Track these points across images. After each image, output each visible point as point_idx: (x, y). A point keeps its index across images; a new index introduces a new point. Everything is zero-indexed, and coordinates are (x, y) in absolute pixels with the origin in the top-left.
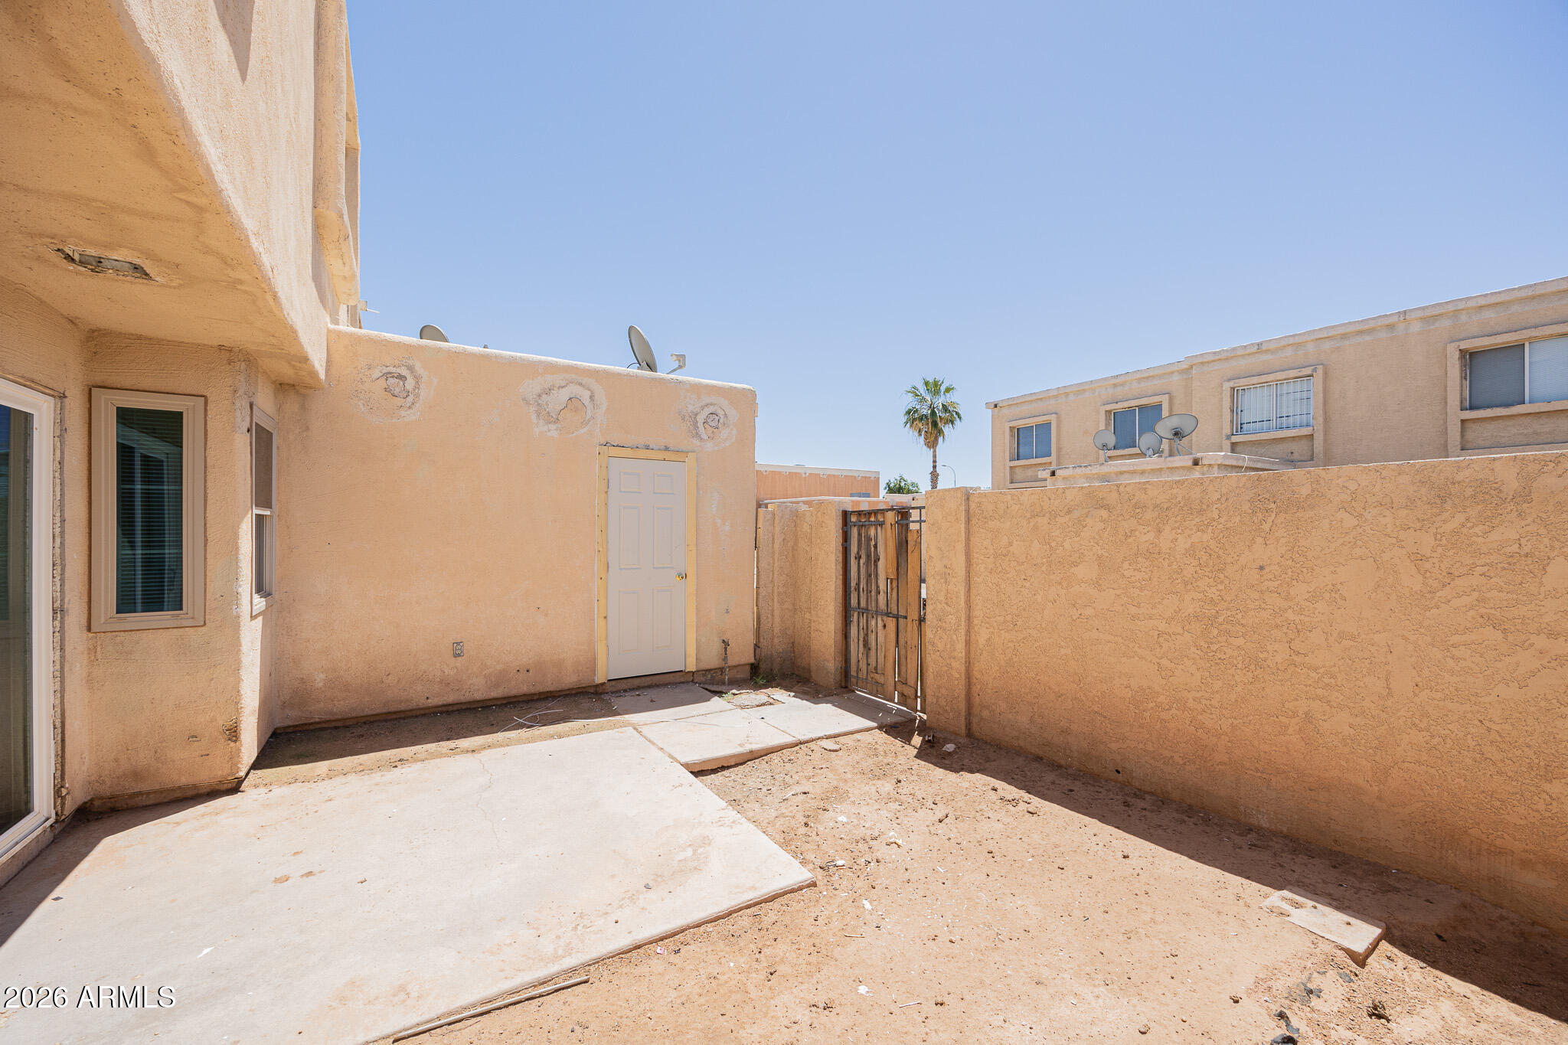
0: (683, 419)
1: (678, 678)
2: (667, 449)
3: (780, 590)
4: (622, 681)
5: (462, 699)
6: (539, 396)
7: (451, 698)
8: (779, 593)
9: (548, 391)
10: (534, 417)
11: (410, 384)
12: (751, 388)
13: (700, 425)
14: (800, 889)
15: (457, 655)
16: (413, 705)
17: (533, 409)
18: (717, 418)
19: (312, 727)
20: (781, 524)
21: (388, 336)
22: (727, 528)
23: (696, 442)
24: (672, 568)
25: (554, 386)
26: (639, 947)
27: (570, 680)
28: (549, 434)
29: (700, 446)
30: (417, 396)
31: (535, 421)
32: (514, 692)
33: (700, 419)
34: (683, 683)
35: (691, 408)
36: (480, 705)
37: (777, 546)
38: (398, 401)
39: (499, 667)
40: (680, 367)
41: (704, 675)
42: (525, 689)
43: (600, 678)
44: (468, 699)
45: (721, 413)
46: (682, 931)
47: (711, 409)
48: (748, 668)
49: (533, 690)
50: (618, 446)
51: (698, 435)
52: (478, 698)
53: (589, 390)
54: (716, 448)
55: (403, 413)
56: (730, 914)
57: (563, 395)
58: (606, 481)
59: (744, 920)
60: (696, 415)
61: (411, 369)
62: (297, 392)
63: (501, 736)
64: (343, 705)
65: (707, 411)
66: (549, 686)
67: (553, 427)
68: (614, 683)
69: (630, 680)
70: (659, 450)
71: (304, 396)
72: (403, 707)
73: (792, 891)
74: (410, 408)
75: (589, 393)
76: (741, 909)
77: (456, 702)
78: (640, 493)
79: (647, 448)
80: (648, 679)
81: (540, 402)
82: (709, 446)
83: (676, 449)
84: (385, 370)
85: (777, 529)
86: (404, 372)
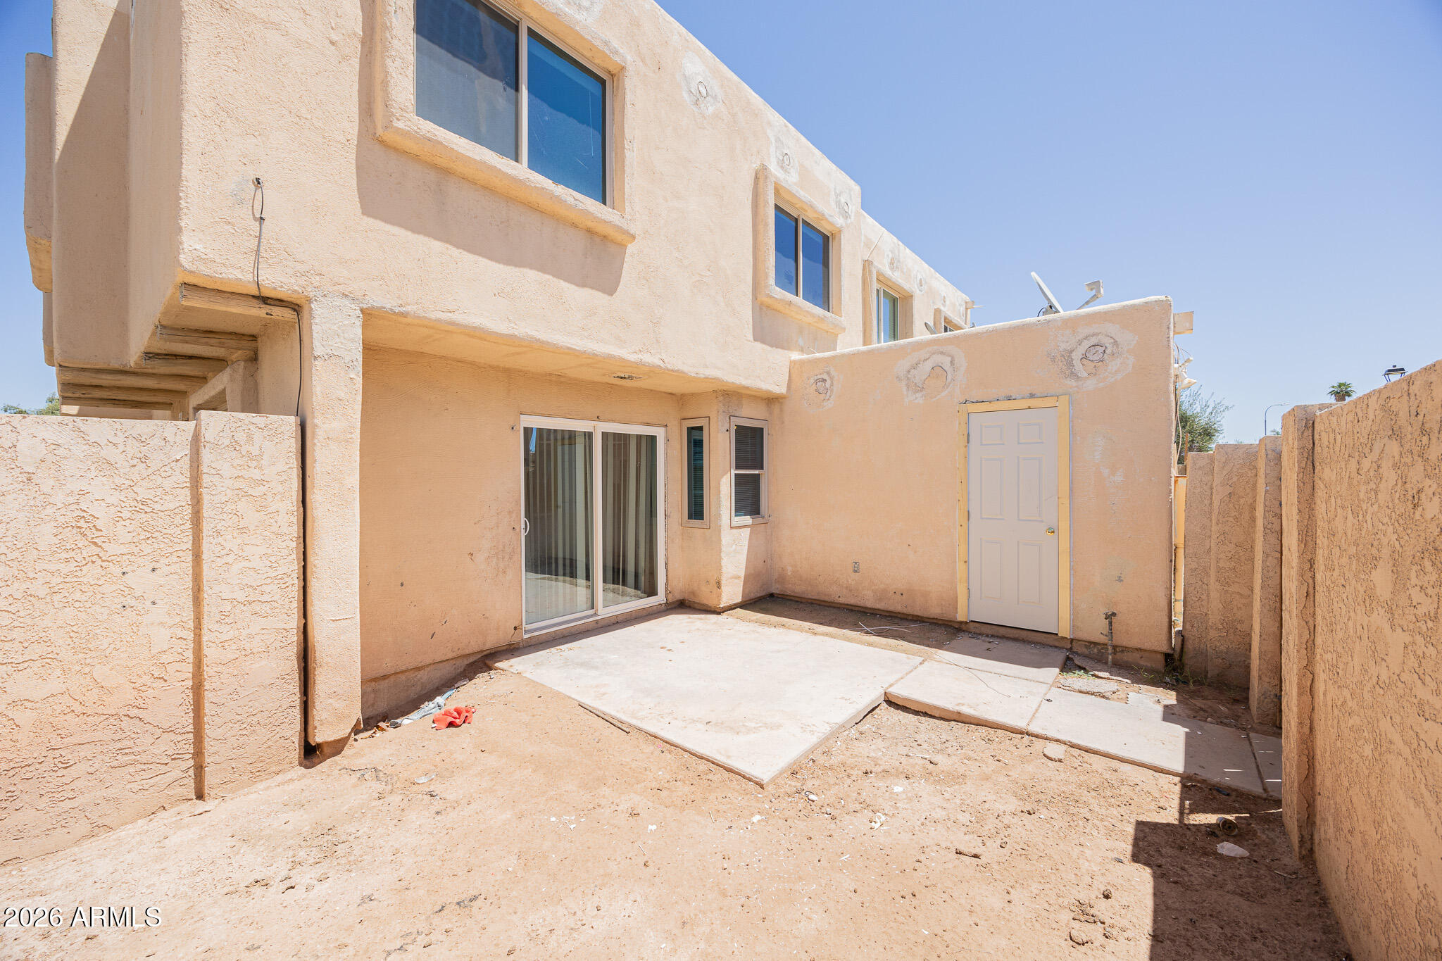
0: (1053, 360)
1: (1050, 640)
2: (1032, 396)
3: (1221, 564)
4: (985, 625)
5: (860, 604)
6: (909, 372)
7: (852, 601)
8: (1219, 569)
9: (915, 366)
10: (904, 389)
11: (828, 385)
12: (1163, 298)
13: (1077, 362)
14: (750, 780)
15: (855, 571)
16: (831, 599)
17: (904, 383)
18: (1101, 349)
19: (788, 598)
20: (1225, 473)
21: (818, 355)
22: (1119, 478)
23: (1071, 383)
24: (1042, 521)
25: (920, 360)
26: (656, 737)
27: (934, 611)
28: (916, 401)
29: (1076, 387)
30: (832, 391)
31: (905, 393)
32: (891, 608)
33: (1077, 356)
34: (1056, 647)
35: (1063, 346)
36: (870, 611)
37: (1216, 503)
38: (822, 396)
39: (882, 586)
40: (1095, 297)
41: (1086, 647)
42: (900, 608)
43: (961, 617)
44: (862, 605)
45: (1107, 342)
46: (677, 747)
47: (1094, 340)
48: (1161, 658)
49: (905, 611)
50: (977, 402)
51: (1074, 375)
52: (868, 606)
53: (950, 356)
54: (1101, 385)
55: (825, 404)
56: (702, 758)
57: (928, 366)
58: (966, 435)
59: (703, 766)
60: (1071, 352)
61: (828, 373)
62: (779, 402)
63: (847, 632)
64: (797, 588)
65: (1086, 344)
66: (918, 611)
67: (918, 395)
68: (977, 625)
69: (994, 627)
70: (1023, 398)
71: (781, 403)
72: (827, 599)
73: (744, 777)
74: (828, 399)
75: (950, 359)
76: (708, 760)
77: (855, 604)
78: (1003, 444)
79: (1009, 399)
80: (1015, 631)
81: (909, 376)
82: (1091, 384)
83: (1046, 395)
84: (816, 378)
85: (1217, 481)
86: (825, 376)
